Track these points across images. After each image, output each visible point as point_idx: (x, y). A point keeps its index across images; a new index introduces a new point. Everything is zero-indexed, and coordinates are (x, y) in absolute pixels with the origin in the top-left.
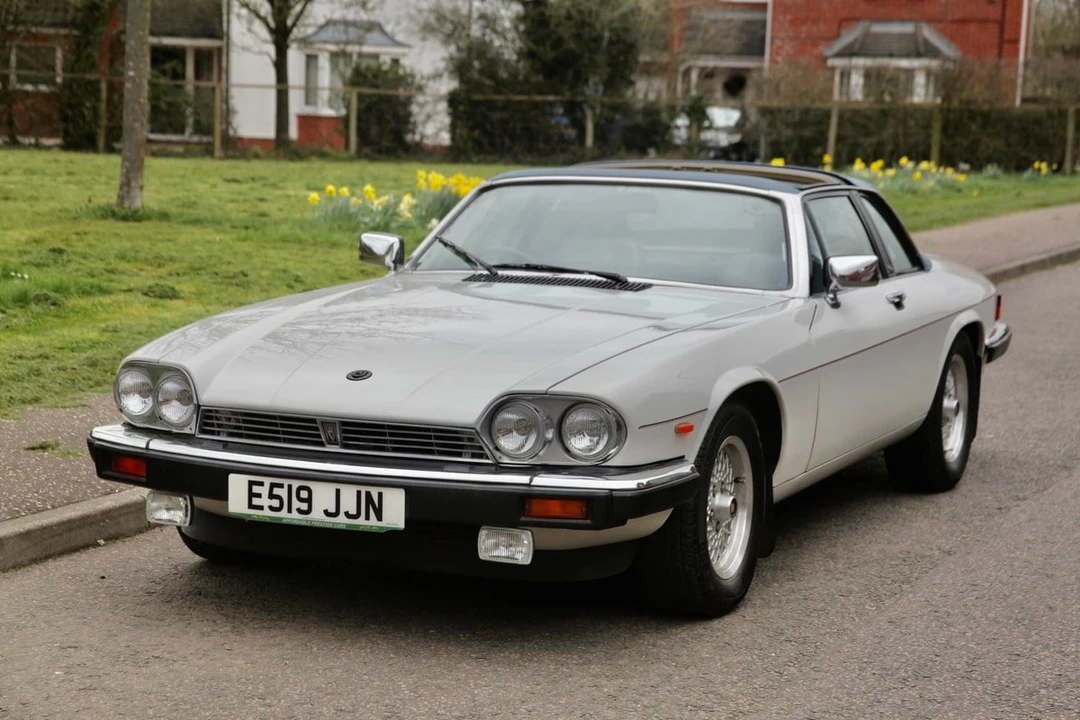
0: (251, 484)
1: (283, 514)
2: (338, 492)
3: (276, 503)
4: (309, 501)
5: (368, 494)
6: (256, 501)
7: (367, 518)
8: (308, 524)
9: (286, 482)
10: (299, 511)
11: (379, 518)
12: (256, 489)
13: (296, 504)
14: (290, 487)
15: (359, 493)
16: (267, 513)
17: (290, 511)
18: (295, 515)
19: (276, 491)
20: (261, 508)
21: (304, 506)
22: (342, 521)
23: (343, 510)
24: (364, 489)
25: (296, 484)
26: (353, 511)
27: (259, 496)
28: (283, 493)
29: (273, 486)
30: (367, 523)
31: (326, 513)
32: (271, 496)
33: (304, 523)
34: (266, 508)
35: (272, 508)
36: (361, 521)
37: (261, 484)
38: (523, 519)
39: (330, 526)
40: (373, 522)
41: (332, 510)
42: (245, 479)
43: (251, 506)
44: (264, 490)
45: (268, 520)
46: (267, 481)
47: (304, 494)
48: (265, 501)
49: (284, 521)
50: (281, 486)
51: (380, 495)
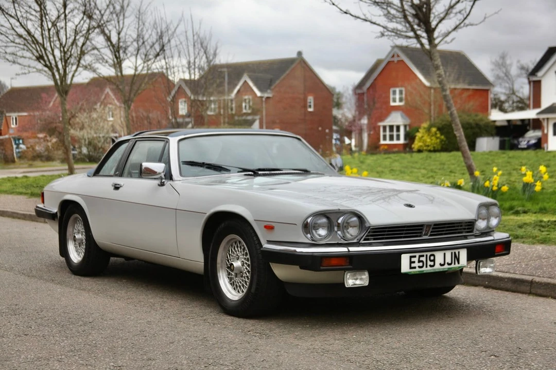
0: (411, 257)
1: (424, 269)
2: (445, 254)
3: (421, 264)
4: (434, 261)
5: (455, 253)
6: (413, 265)
7: (455, 264)
8: (434, 271)
9: (425, 254)
10: (431, 266)
11: (459, 263)
12: (413, 259)
13: (429, 263)
14: (427, 255)
15: (452, 253)
16: (417, 269)
17: (427, 267)
18: (429, 268)
19: (422, 259)
20: (415, 268)
21: (432, 263)
22: (446, 266)
23: (446, 262)
24: (453, 251)
25: (429, 254)
26: (450, 262)
27: (414, 262)
28: (423, 259)
29: (420, 256)
30: (455, 266)
31: (441, 265)
32: (419, 261)
33: (432, 271)
34: (417, 268)
35: (420, 267)
36: (453, 266)
37: (415, 257)
38: (496, 254)
39: (442, 270)
40: (457, 265)
41: (443, 263)
42: (408, 255)
43: (411, 268)
44: (416, 260)
45: (418, 273)
46: (417, 255)
47: (432, 258)
48: (416, 264)
49: (425, 272)
50: (423, 256)
51: (459, 252)
